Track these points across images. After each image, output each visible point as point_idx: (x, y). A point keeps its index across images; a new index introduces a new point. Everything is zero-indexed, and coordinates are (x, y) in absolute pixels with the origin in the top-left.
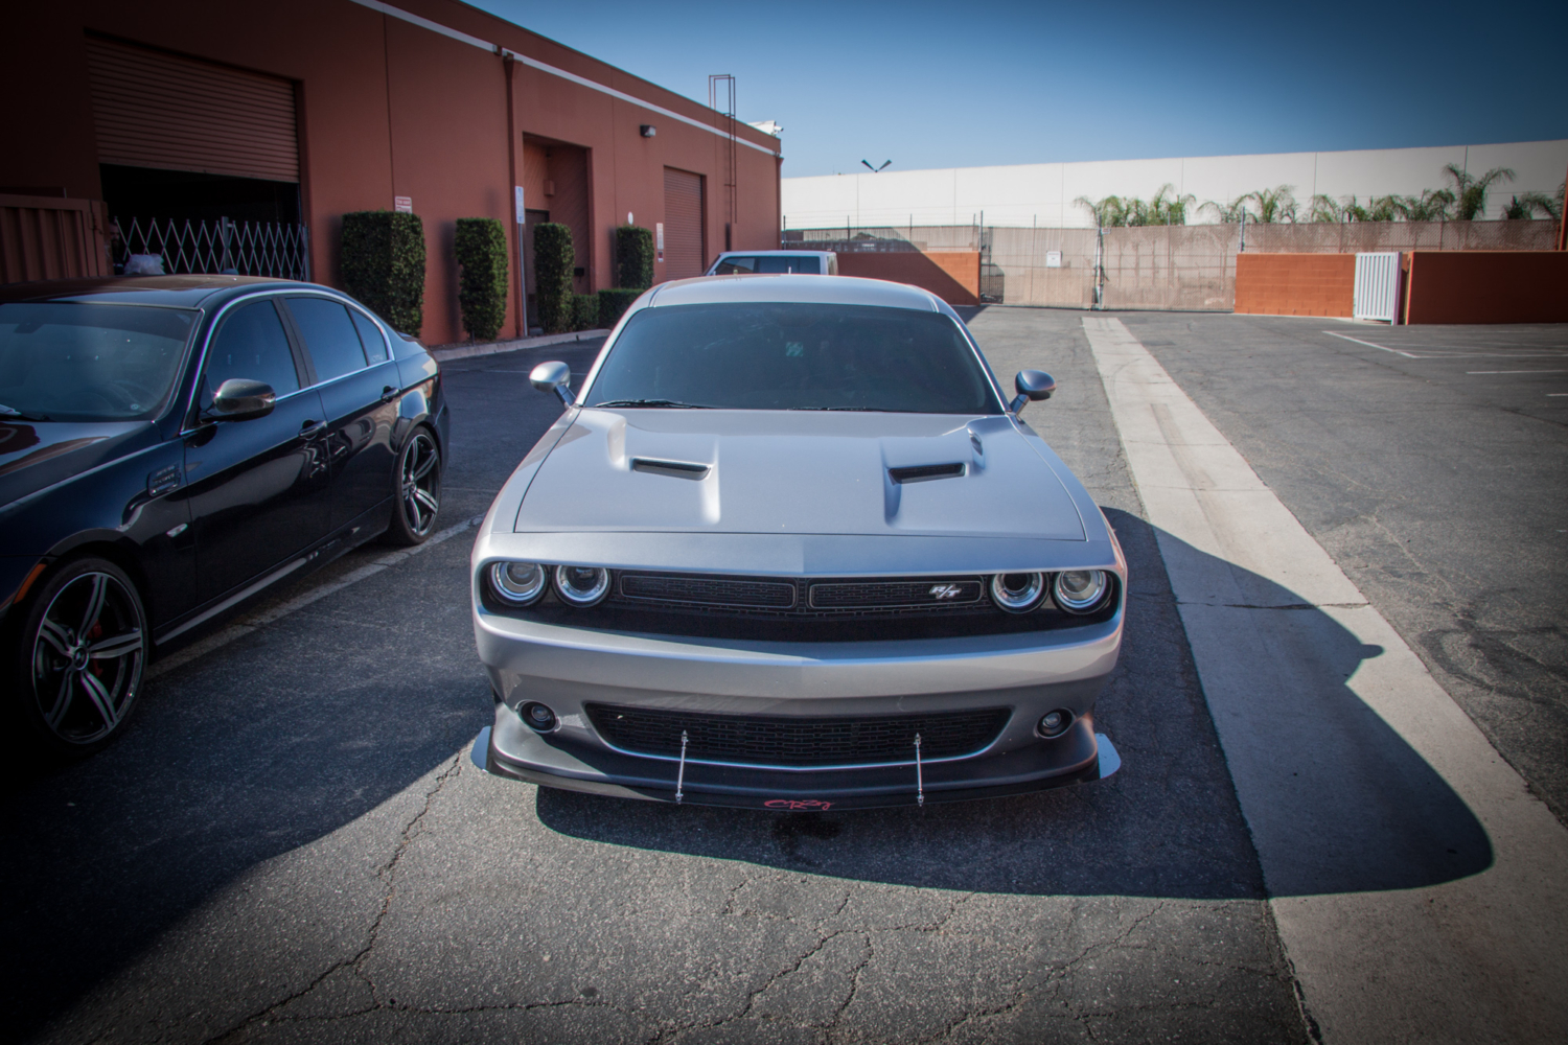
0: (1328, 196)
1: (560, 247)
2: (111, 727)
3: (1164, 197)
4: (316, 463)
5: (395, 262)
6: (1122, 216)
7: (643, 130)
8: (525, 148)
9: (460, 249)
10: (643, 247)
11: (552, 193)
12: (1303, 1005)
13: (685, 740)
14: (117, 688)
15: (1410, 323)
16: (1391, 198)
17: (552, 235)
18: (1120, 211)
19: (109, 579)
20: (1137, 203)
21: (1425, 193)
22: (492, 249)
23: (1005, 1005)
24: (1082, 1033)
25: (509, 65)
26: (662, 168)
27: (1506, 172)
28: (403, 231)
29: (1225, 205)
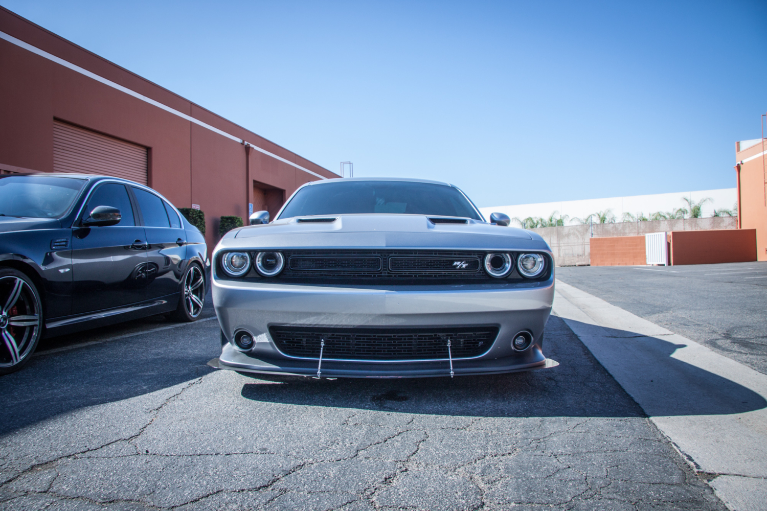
0: (630, 213)
2: (15, 363)
3: (554, 217)
4: (140, 272)
6: (535, 225)
8: (254, 190)
9: (222, 230)
12: (680, 450)
13: (323, 344)
14: (22, 344)
15: (674, 265)
16: (659, 213)
18: (534, 224)
19: (24, 283)
20: (541, 220)
21: (674, 209)
23: (507, 452)
24: (554, 461)
25: (248, 149)
27: (709, 199)
28: (195, 217)
29: (582, 219)
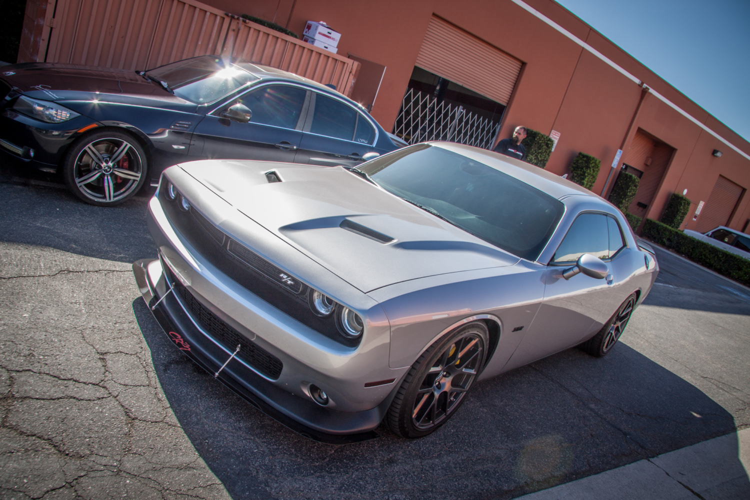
1: (630, 186)
2: (109, 201)
5: (530, 155)
7: (714, 152)
9: (574, 166)
10: (681, 207)
11: (649, 164)
17: (628, 179)
19: (130, 148)
22: (589, 171)
25: (644, 92)
26: (719, 175)
28: (541, 143)
